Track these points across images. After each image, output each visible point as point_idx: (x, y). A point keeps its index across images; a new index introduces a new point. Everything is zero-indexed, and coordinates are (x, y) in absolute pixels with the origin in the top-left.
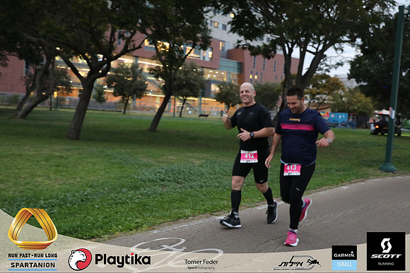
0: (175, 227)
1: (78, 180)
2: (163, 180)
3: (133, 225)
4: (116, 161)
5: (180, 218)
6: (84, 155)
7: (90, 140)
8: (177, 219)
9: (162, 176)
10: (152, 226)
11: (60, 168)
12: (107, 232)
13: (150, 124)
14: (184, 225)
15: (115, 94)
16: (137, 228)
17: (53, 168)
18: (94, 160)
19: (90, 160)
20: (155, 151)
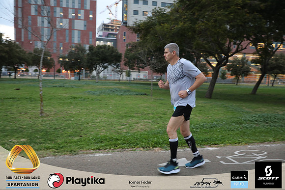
0: (262, 145)
1: (210, 117)
2: (257, 121)
3: (237, 141)
4: (230, 109)
5: (265, 141)
6: (213, 106)
7: (217, 98)
8: (263, 142)
9: (256, 119)
10: (248, 143)
11: (201, 112)
12: (223, 143)
13: (252, 90)
14: (267, 145)
15: (232, 75)
16: (239, 143)
17: (198, 111)
18: (218, 109)
19: (216, 108)
20: (254, 105)
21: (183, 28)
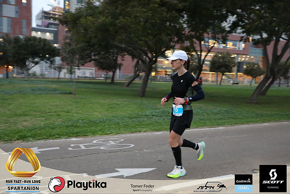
4: (142, 106)
11: (111, 109)
17: (108, 109)
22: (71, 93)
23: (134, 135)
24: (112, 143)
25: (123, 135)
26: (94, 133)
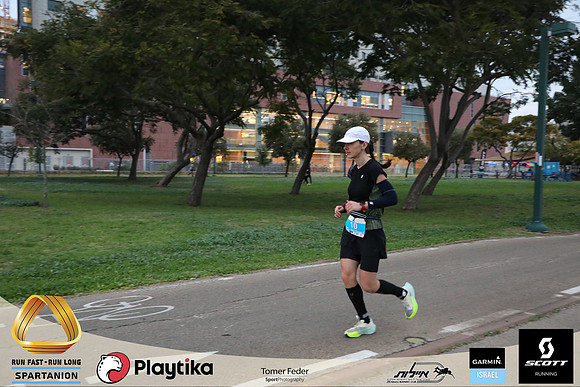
4: (194, 225)
5: (180, 279)
6: (168, 221)
7: (215, 206)
16: (120, 287)
17: (120, 234)
18: (173, 225)
19: (169, 225)
21: (109, 54)
22: (37, 204)
23: (175, 285)
24: (127, 305)
25: (152, 288)
26: (86, 288)
